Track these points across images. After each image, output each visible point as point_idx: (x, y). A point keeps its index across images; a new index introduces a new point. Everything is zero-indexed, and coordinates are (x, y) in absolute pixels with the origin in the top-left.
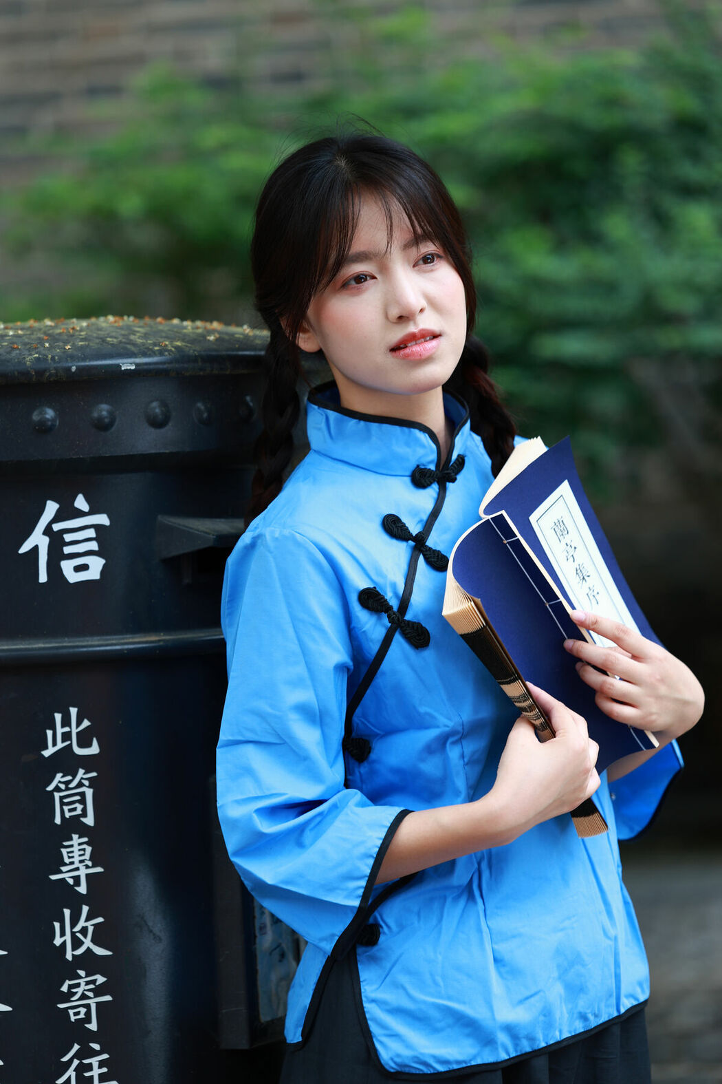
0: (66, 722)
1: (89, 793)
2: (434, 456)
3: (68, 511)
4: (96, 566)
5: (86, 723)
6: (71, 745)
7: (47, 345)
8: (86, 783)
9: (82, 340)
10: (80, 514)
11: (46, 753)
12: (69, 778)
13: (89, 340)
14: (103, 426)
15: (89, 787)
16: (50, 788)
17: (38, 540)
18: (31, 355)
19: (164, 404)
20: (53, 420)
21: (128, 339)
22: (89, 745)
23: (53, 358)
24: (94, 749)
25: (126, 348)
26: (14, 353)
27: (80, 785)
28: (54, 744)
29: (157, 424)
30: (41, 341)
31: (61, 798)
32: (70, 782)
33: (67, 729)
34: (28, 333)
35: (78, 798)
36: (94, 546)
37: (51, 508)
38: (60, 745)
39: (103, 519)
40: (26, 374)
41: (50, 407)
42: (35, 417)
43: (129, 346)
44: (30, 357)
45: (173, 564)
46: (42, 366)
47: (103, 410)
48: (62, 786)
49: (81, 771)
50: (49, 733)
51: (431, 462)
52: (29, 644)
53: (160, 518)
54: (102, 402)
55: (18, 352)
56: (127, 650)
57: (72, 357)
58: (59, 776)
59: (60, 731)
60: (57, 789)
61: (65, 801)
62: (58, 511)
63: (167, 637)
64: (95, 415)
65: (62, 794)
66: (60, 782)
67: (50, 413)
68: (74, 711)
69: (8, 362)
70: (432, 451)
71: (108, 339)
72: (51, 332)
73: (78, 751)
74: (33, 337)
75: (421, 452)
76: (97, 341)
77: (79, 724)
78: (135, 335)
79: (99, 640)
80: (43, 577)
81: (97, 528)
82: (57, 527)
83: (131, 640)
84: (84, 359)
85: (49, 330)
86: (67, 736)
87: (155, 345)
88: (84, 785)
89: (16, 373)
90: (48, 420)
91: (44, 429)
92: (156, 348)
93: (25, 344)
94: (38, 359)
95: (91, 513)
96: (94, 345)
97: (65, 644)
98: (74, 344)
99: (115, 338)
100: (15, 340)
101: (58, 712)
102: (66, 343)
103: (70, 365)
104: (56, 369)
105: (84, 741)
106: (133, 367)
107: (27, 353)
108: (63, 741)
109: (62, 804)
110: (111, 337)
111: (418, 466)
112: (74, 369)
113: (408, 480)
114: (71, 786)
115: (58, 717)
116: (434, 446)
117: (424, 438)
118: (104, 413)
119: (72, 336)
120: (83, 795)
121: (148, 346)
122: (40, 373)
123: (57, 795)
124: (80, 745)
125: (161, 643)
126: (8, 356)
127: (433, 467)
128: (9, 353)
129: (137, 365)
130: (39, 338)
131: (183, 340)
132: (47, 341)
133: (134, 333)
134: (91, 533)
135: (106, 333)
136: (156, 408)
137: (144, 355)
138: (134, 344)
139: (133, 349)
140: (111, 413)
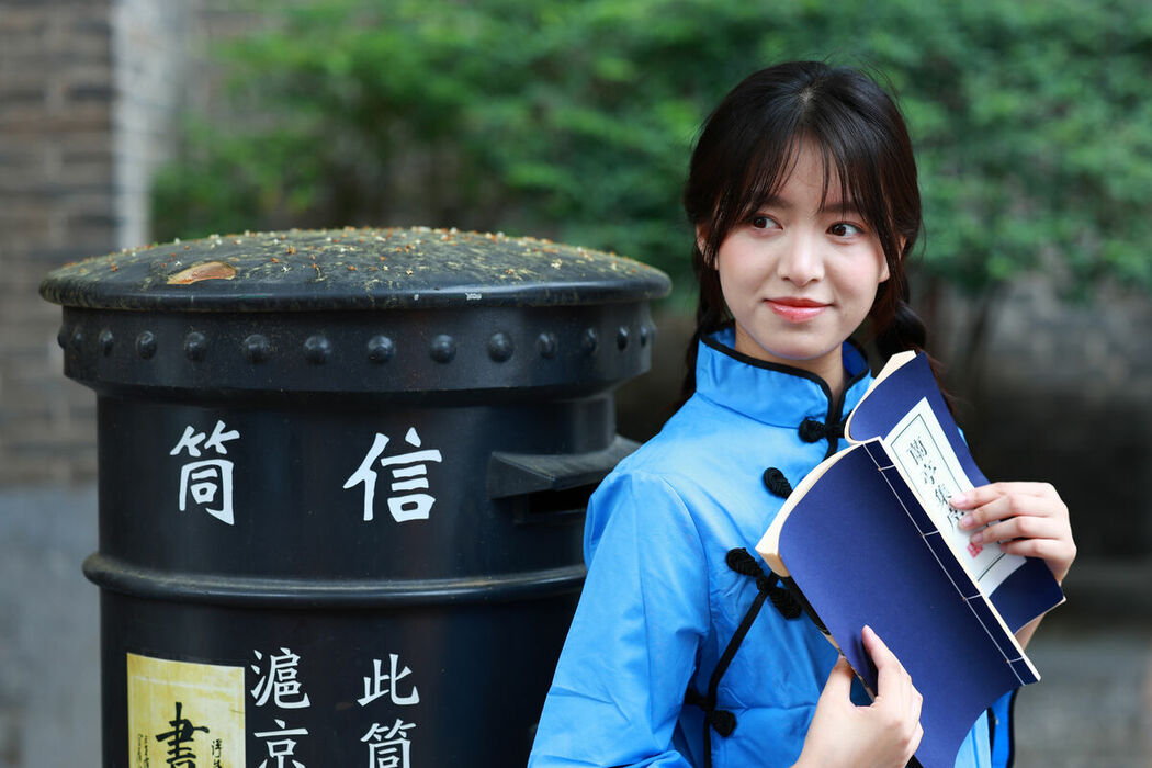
0: (386, 669)
1: (406, 745)
2: (825, 409)
3: (398, 446)
4: (425, 504)
5: (407, 671)
6: (389, 694)
7: (386, 268)
8: (404, 734)
9: (423, 263)
10: (411, 449)
11: (363, 702)
12: (386, 729)
13: (430, 264)
14: (442, 358)
15: (406, 739)
16: (365, 739)
17: (365, 475)
18: (369, 279)
19: (507, 336)
20: (390, 350)
21: (470, 264)
22: (409, 695)
23: (394, 284)
24: (414, 699)
25: (469, 276)
26: (352, 276)
27: (397, 736)
28: (372, 692)
29: (498, 357)
30: (379, 264)
31: (376, 750)
32: (387, 733)
33: (386, 677)
34: (361, 250)
35: (394, 750)
36: (424, 483)
37: (381, 441)
38: (378, 694)
39: (434, 455)
40: (364, 300)
41: (387, 336)
42: (372, 345)
43: (473, 273)
44: (369, 282)
45: (505, 504)
46: (382, 292)
47: (444, 341)
48: (378, 738)
49: (399, 722)
50: (367, 681)
51: (821, 415)
52: (350, 586)
53: (494, 454)
54: (442, 333)
55: (355, 275)
56: (455, 595)
57: (415, 284)
58: (375, 727)
59: (378, 678)
60: (373, 740)
61: (381, 753)
62: (388, 445)
63: (496, 582)
64: (436, 346)
65: (378, 745)
66: (376, 733)
67: (386, 343)
68: (394, 658)
69: (346, 286)
70: (823, 404)
71: (450, 263)
72: (384, 250)
73: (397, 700)
74: (368, 256)
75: (811, 403)
76: (439, 265)
77: (399, 671)
78: (475, 258)
79: (424, 584)
80: (368, 515)
81: (428, 464)
82: (385, 462)
83: (458, 585)
84: (427, 288)
85: (382, 247)
86: (385, 685)
87: (501, 272)
88: (401, 737)
89: (354, 299)
90: (385, 349)
91: (379, 359)
92: (503, 277)
93: (362, 265)
94: (378, 284)
95: (422, 448)
96: (436, 269)
97: (388, 588)
98: (414, 267)
99: (457, 262)
100: (349, 259)
101: (378, 659)
102: (406, 266)
103: (413, 292)
104: (397, 296)
105: (403, 691)
106: (479, 297)
107: (365, 276)
108: (381, 690)
109: (377, 756)
110: (452, 261)
111: (807, 418)
112: (416, 297)
113: (794, 432)
114: (388, 737)
115: (377, 664)
116: (826, 399)
117: (816, 389)
118: (445, 344)
119: (410, 257)
120: (399, 747)
121: (492, 273)
122: (380, 300)
123: (372, 747)
124: (400, 694)
125: (490, 588)
126: (345, 279)
127: (822, 421)
128: (346, 275)
129: (483, 294)
130: (375, 259)
131: (528, 268)
132: (385, 263)
133: (475, 256)
134: (422, 470)
135: (444, 254)
136: (499, 340)
137: (491, 283)
138: (478, 271)
139: (479, 277)
140: (452, 344)
